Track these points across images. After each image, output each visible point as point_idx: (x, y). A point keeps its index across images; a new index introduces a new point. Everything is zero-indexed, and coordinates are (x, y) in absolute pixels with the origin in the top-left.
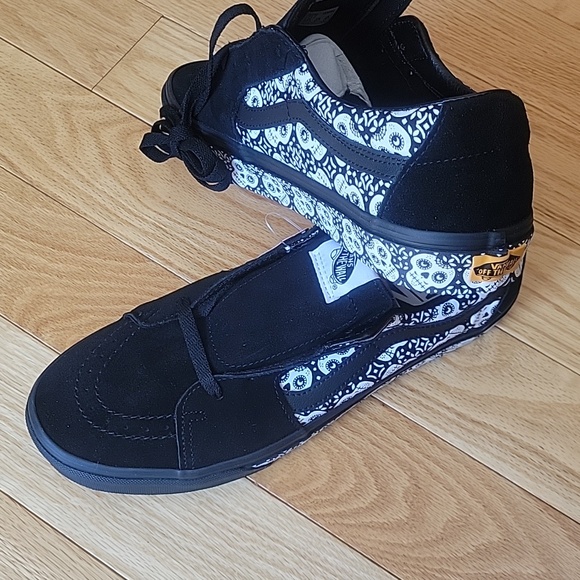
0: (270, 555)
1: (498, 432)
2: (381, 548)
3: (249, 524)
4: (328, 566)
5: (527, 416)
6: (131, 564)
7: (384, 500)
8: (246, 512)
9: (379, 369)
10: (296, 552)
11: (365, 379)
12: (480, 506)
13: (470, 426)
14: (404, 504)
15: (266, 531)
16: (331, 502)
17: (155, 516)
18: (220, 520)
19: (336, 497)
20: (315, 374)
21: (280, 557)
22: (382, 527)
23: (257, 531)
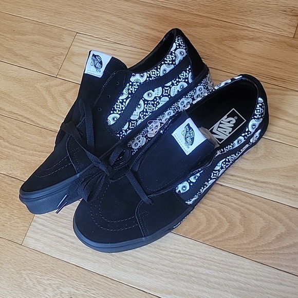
0: (190, 262)
1: (274, 184)
2: (236, 247)
3: (178, 251)
4: (215, 260)
5: (284, 174)
6: (134, 281)
7: (232, 226)
8: (175, 247)
9: (216, 173)
10: (201, 258)
11: (211, 179)
12: (273, 218)
13: (261, 185)
14: (241, 226)
15: (186, 253)
16: (210, 233)
17: (138, 258)
18: (165, 253)
19: (211, 230)
20: (189, 183)
21: (194, 262)
22: (234, 238)
23: (182, 254)
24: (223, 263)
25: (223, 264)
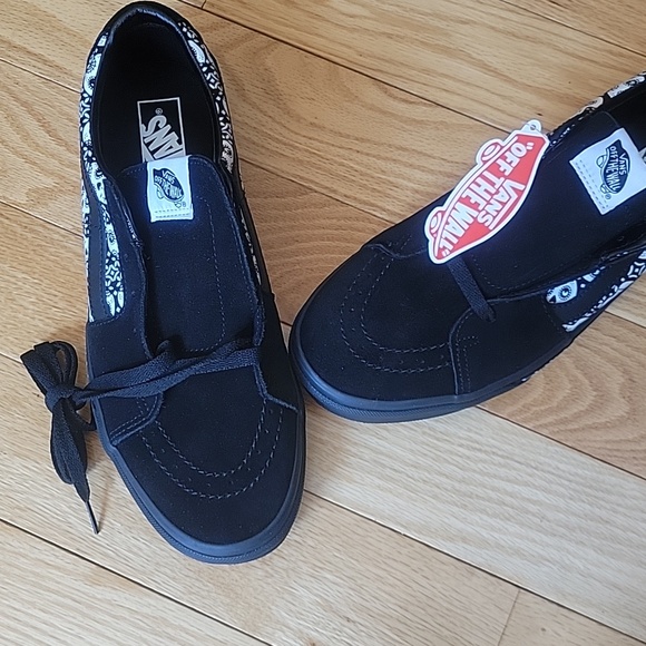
0: (502, 472)
2: (608, 446)
3: (477, 446)
4: (561, 473)
6: (371, 504)
7: (602, 399)
8: (471, 434)
9: (640, 267)
10: (528, 465)
11: (628, 279)
14: (623, 400)
15: (494, 450)
16: (551, 411)
17: (382, 454)
18: (447, 446)
19: (555, 404)
20: (579, 283)
21: (514, 473)
22: (605, 426)
23: (486, 452)
24: (578, 479)
25: (577, 483)
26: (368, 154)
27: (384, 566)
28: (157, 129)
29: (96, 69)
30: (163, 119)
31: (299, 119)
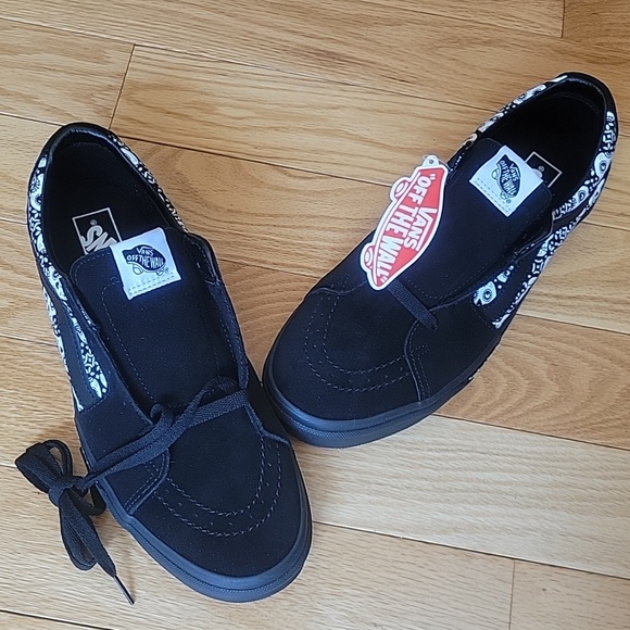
1: (592, 299)
2: (552, 423)
4: (519, 454)
5: (606, 278)
7: (535, 386)
8: (435, 439)
9: (539, 264)
10: (491, 454)
12: (607, 361)
13: (569, 302)
14: (551, 382)
15: (459, 447)
16: (496, 405)
18: (419, 453)
19: (498, 398)
20: (496, 284)
21: (481, 463)
22: (546, 407)
23: (452, 450)
24: (534, 455)
25: (535, 459)
26: (284, 227)
27: (393, 570)
28: (96, 237)
29: (41, 187)
30: (99, 229)
31: (217, 209)
